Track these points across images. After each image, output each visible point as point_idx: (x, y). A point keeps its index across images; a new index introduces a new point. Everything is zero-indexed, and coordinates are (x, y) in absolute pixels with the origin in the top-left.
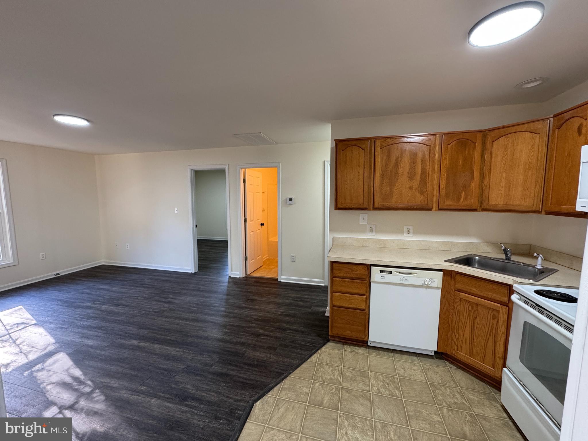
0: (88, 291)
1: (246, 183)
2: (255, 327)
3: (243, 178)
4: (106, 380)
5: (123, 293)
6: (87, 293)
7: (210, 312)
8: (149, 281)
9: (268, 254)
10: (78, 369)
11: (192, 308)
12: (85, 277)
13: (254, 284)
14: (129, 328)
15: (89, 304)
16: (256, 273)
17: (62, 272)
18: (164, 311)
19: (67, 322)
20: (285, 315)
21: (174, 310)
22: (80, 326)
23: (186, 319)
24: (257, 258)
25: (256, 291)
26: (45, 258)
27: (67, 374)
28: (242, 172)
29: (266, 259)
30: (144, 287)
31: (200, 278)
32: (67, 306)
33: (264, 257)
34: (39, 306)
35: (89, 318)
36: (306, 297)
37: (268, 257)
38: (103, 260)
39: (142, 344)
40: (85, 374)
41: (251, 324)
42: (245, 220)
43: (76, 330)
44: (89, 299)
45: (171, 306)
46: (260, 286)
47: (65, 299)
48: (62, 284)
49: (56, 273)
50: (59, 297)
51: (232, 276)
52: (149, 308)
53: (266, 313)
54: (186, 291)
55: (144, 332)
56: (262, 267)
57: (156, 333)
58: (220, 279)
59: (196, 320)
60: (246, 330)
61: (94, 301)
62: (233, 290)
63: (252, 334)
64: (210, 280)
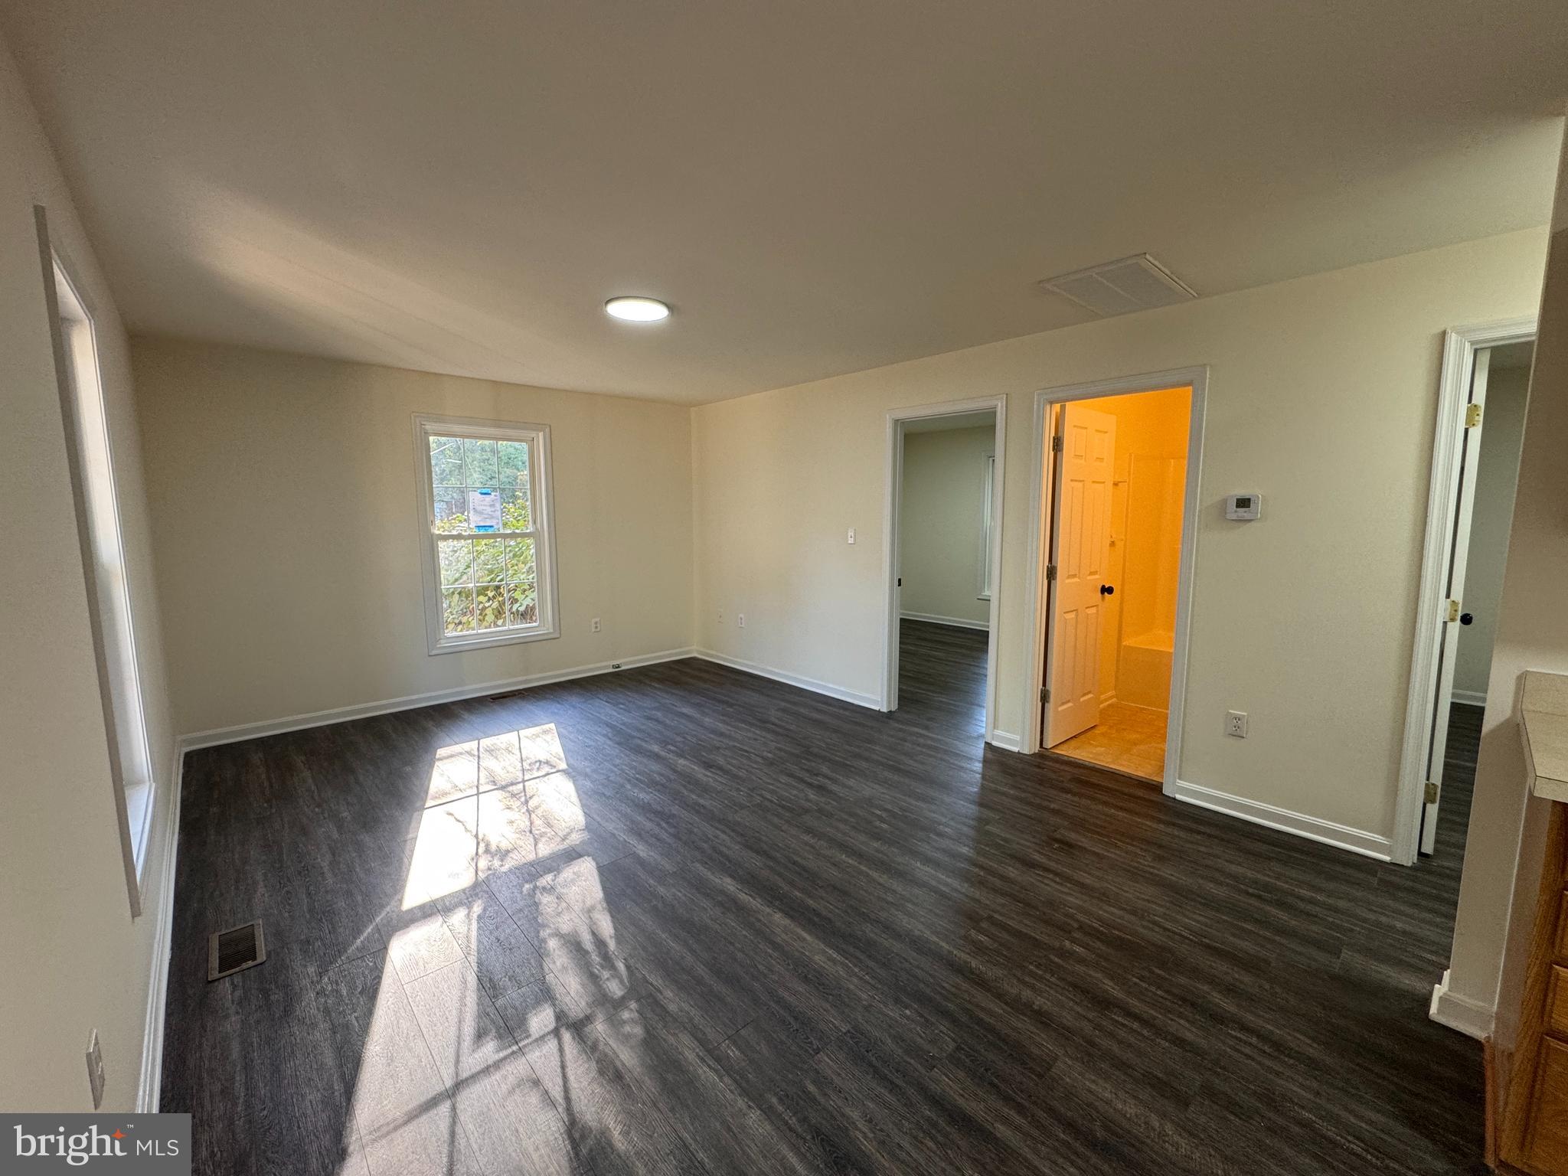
0: (659, 714)
1: (1061, 450)
2: (1082, 961)
3: (1053, 434)
4: (656, 980)
5: (722, 734)
6: (657, 720)
7: (925, 848)
8: (780, 714)
9: (1115, 689)
10: (608, 918)
11: (878, 823)
12: (661, 681)
13: (1071, 786)
14: (723, 836)
15: (656, 748)
16: (1076, 748)
17: (626, 664)
18: (807, 811)
19: (611, 781)
20: (1208, 947)
21: (830, 815)
22: (633, 801)
23: (860, 855)
24: (1082, 700)
25: (1081, 815)
26: (598, 630)
27: (587, 922)
28: (1051, 413)
29: (1109, 705)
30: (768, 731)
31: (901, 730)
32: (619, 744)
33: (1103, 697)
34: (578, 730)
35: (653, 784)
36: (1304, 892)
37: (1114, 700)
38: (694, 647)
39: (744, 897)
40: (619, 938)
41: (1067, 943)
42: (1051, 573)
43: (623, 808)
44: (658, 736)
45: (823, 799)
46: (1093, 799)
47: (618, 725)
48: (621, 690)
49: (616, 663)
50: (611, 718)
51: (995, 743)
52: (773, 792)
53: (1127, 916)
54: (864, 764)
55: (754, 862)
56: (1097, 731)
57: (780, 875)
58: (960, 744)
59: (886, 867)
60: (1052, 961)
61: (664, 743)
62: (996, 792)
63: (1075, 986)
64: (929, 742)
